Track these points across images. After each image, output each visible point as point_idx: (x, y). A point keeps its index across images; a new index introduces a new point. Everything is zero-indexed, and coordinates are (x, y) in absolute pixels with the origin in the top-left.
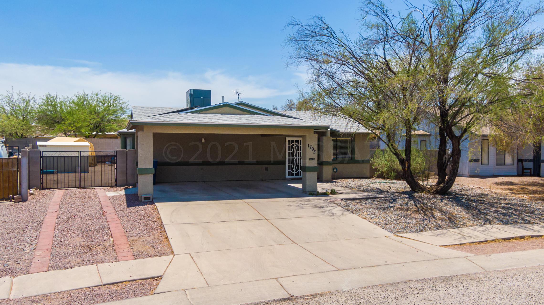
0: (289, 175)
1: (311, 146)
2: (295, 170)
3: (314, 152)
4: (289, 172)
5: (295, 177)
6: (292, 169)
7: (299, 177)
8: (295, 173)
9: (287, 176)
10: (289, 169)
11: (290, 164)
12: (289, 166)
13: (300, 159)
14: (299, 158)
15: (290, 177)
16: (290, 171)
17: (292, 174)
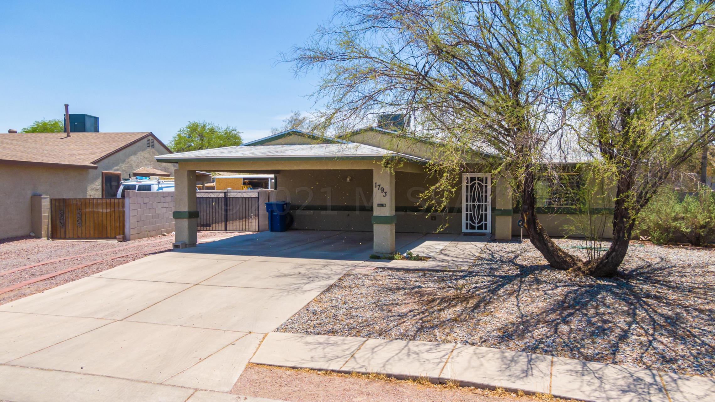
0: (467, 228)
1: (379, 185)
2: (476, 222)
3: (384, 194)
4: (467, 224)
5: (476, 231)
6: (471, 220)
7: (483, 231)
8: (476, 225)
9: (464, 230)
10: (467, 220)
11: (469, 212)
12: (467, 214)
13: (486, 205)
14: (484, 203)
15: (469, 231)
16: (469, 222)
17: (473, 227)
